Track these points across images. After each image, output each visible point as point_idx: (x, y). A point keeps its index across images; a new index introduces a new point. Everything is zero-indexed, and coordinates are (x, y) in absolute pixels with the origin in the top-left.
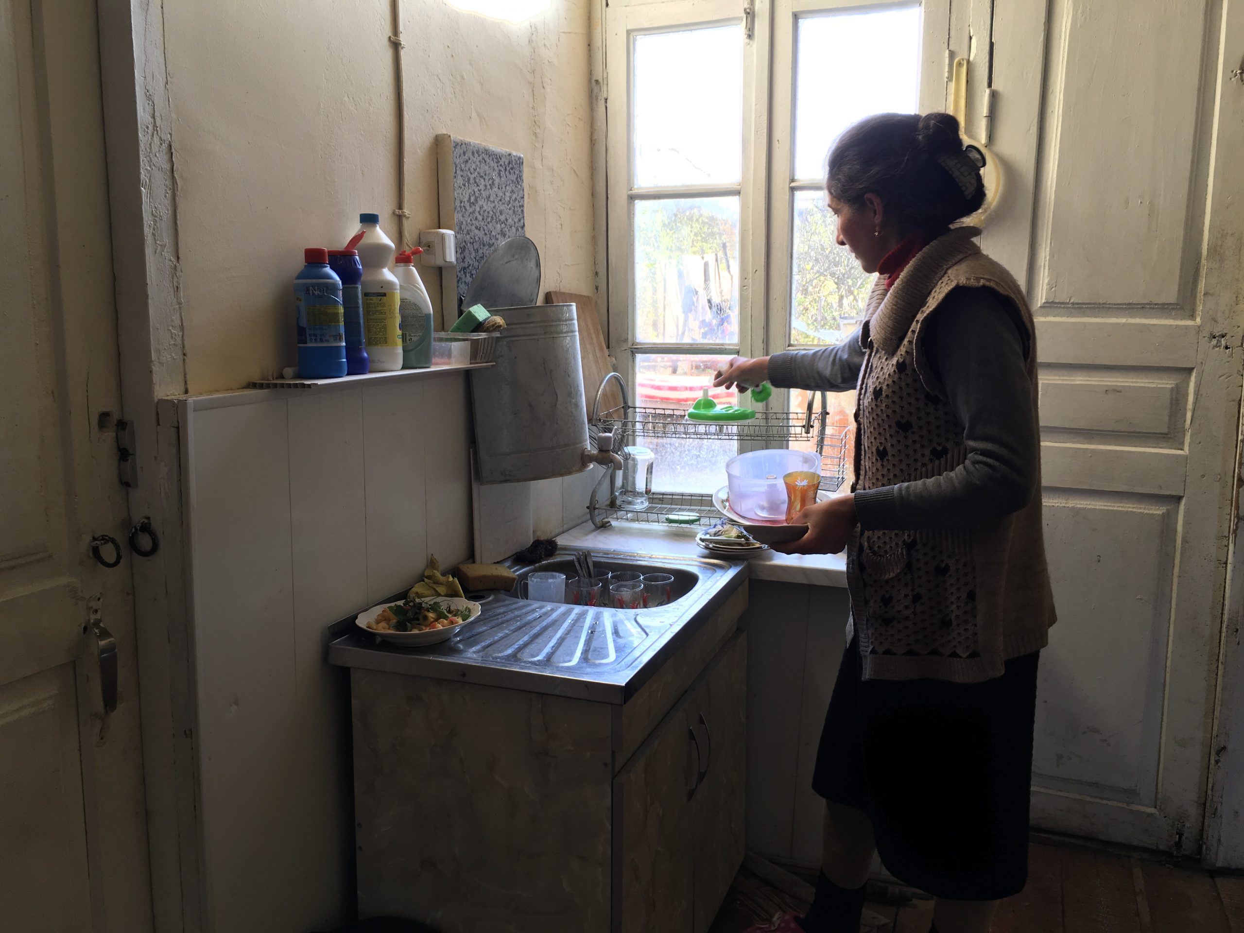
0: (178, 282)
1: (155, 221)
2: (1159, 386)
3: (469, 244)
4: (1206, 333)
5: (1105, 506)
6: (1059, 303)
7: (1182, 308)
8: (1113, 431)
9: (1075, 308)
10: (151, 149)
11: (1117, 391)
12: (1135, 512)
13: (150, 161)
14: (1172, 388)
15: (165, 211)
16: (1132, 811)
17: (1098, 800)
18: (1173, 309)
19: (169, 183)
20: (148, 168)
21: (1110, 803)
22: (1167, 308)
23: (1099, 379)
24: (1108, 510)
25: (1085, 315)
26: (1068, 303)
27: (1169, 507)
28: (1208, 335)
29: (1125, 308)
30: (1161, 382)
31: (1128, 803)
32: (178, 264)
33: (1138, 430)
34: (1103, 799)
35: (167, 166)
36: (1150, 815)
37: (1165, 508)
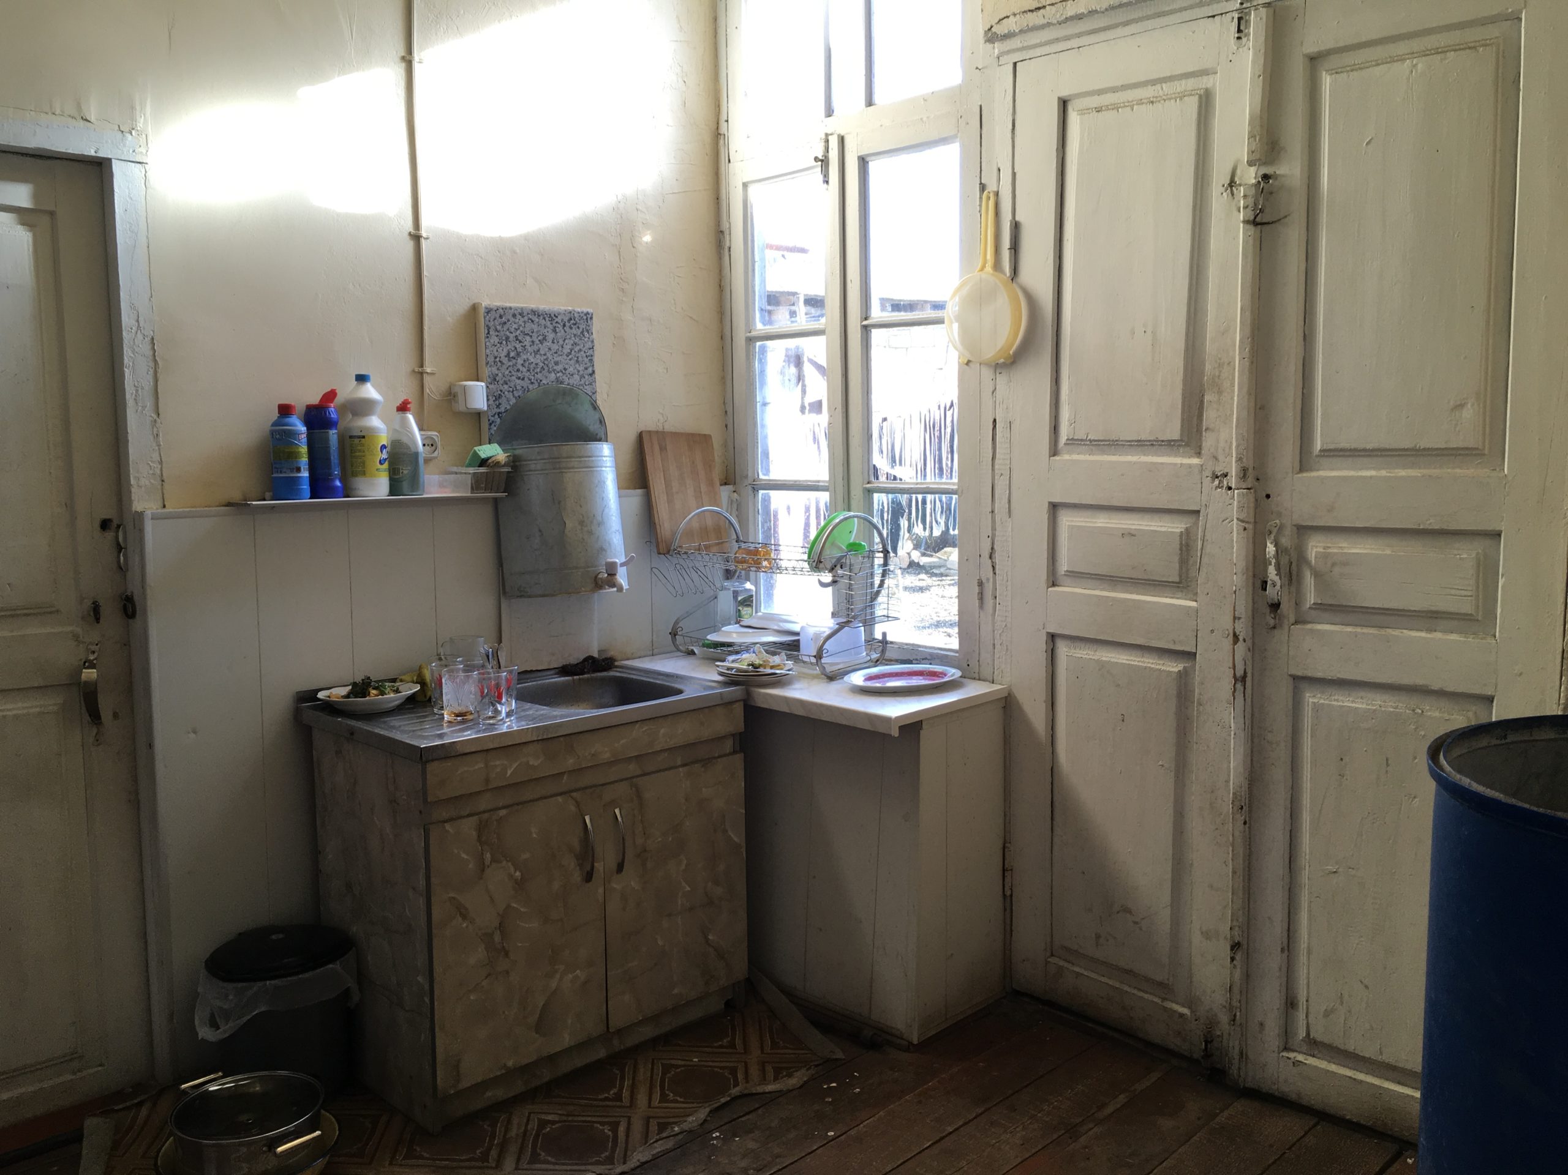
0: (158, 431)
1: (137, 391)
2: (1169, 530)
3: (506, 393)
4: (1208, 473)
5: (1127, 660)
6: (1078, 440)
7: (1187, 445)
8: (1132, 579)
9: (1093, 445)
10: (134, 343)
11: (1132, 534)
12: (1153, 668)
13: (133, 352)
14: (1182, 532)
15: (147, 382)
16: (1165, 1009)
17: (1135, 992)
18: (1179, 446)
19: (152, 364)
20: (132, 355)
21: (1146, 996)
22: (1174, 445)
23: (1118, 522)
24: (1129, 664)
25: (1103, 453)
26: (1086, 440)
27: (1187, 665)
28: (1210, 474)
29: (1137, 445)
30: (1173, 525)
31: (1164, 999)
32: (157, 419)
33: (1152, 578)
34: (1140, 990)
35: (150, 353)
36: (1181, 1015)
37: (1182, 665)
